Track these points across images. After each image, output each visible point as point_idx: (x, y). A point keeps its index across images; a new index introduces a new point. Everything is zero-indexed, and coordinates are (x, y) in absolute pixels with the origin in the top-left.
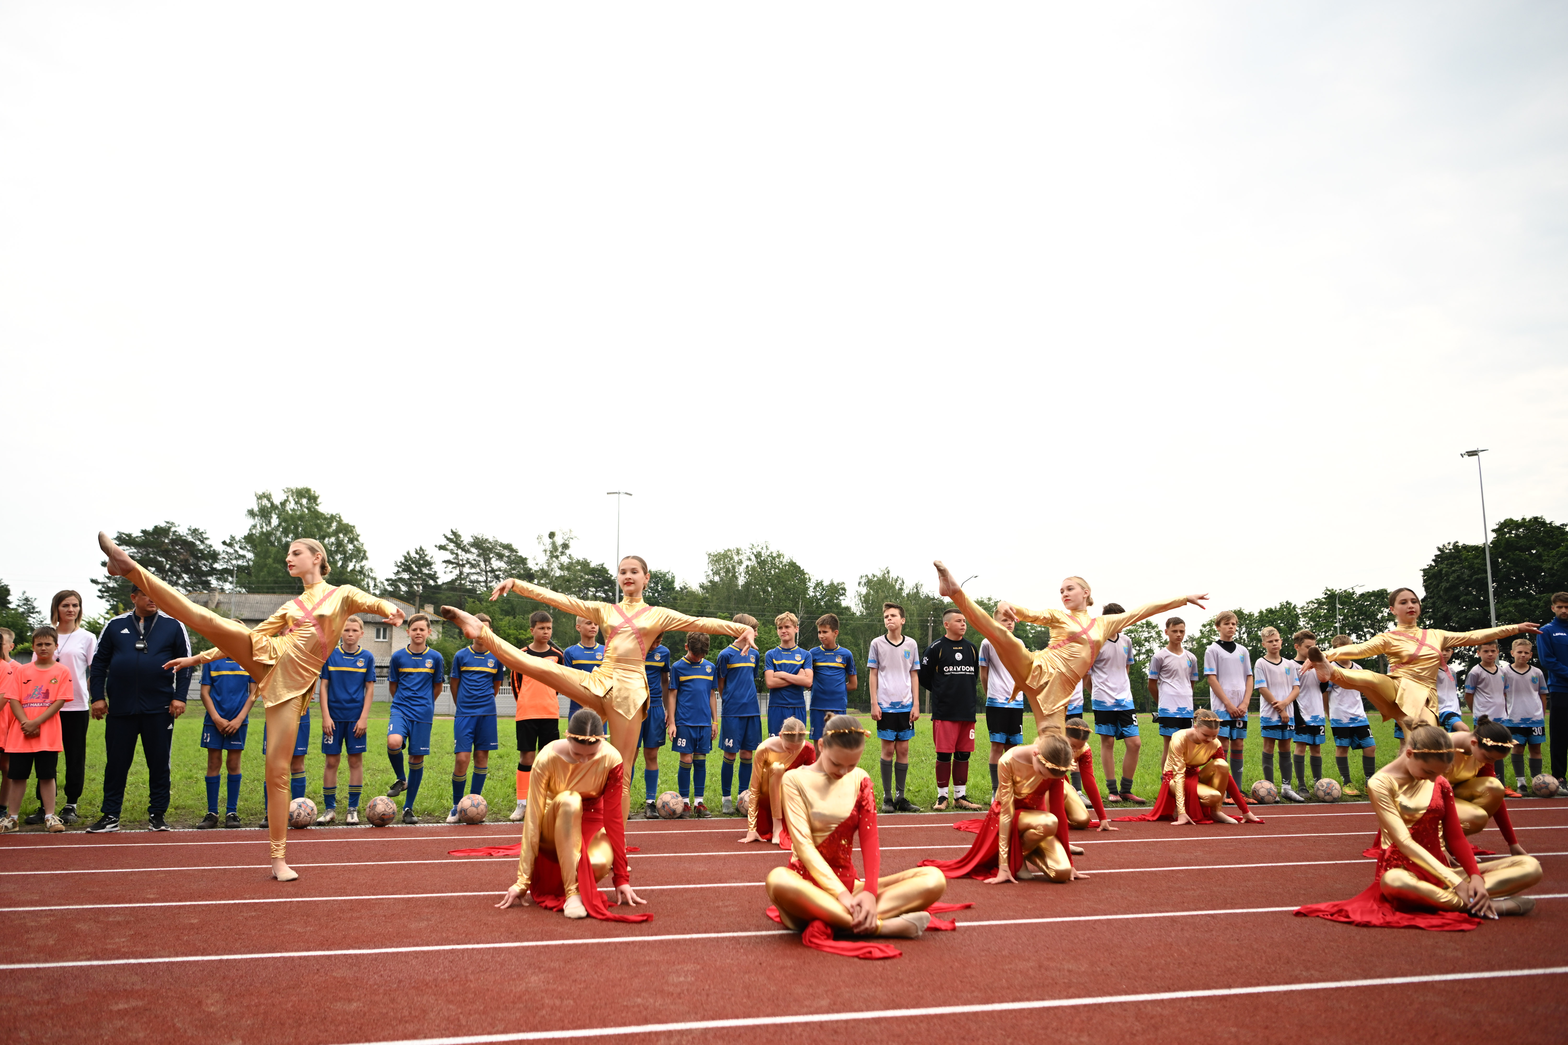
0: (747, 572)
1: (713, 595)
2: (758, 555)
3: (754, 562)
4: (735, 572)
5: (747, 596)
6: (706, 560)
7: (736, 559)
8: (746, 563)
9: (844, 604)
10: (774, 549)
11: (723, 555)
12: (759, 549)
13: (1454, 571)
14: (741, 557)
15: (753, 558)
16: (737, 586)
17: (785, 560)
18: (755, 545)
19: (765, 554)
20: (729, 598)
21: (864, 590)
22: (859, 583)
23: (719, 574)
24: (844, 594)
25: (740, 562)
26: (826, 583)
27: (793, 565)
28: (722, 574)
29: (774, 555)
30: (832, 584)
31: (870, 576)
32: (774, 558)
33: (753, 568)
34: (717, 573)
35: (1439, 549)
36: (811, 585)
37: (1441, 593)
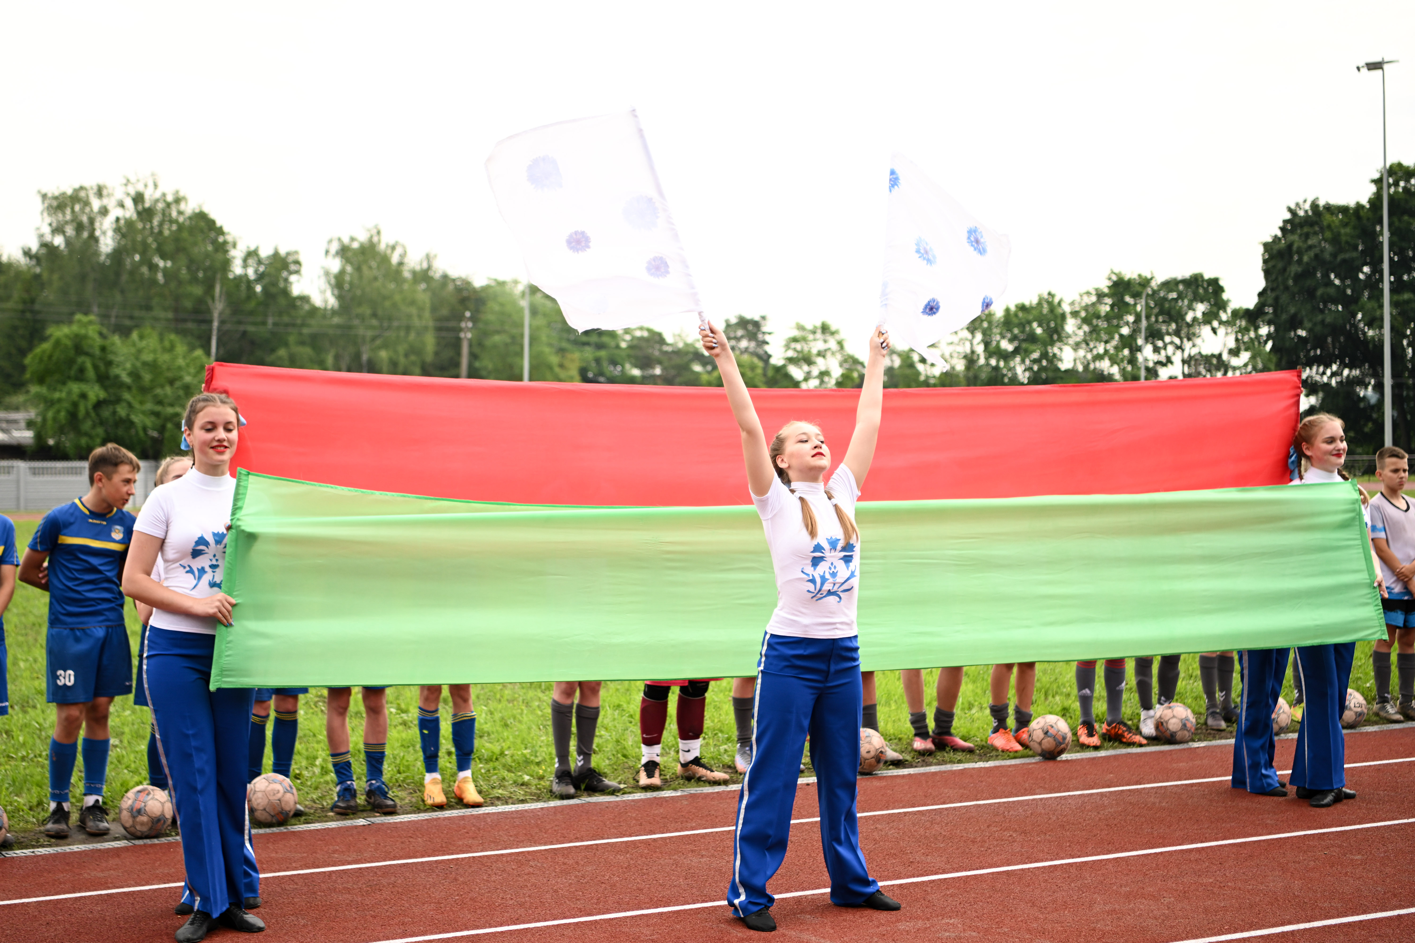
0: (117, 230)
1: (52, 271)
2: (138, 198)
3: (130, 212)
4: (93, 230)
5: (118, 274)
6: (39, 205)
7: (96, 204)
8: (115, 212)
9: (296, 290)
10: (168, 189)
11: (71, 197)
12: (140, 188)
13: (1310, 247)
14: (105, 201)
15: (129, 203)
16: (97, 253)
17: (189, 208)
18: (133, 179)
19: (150, 195)
20: (83, 278)
21: (335, 265)
22: (327, 252)
23: (63, 233)
24: (297, 272)
25: (104, 211)
26: (265, 253)
27: (201, 216)
28: (70, 231)
29: (170, 198)
30: (276, 255)
31: (346, 241)
32: (168, 205)
33: (129, 223)
34: (58, 230)
35: (1290, 210)
36: (237, 255)
37: (1291, 282)
